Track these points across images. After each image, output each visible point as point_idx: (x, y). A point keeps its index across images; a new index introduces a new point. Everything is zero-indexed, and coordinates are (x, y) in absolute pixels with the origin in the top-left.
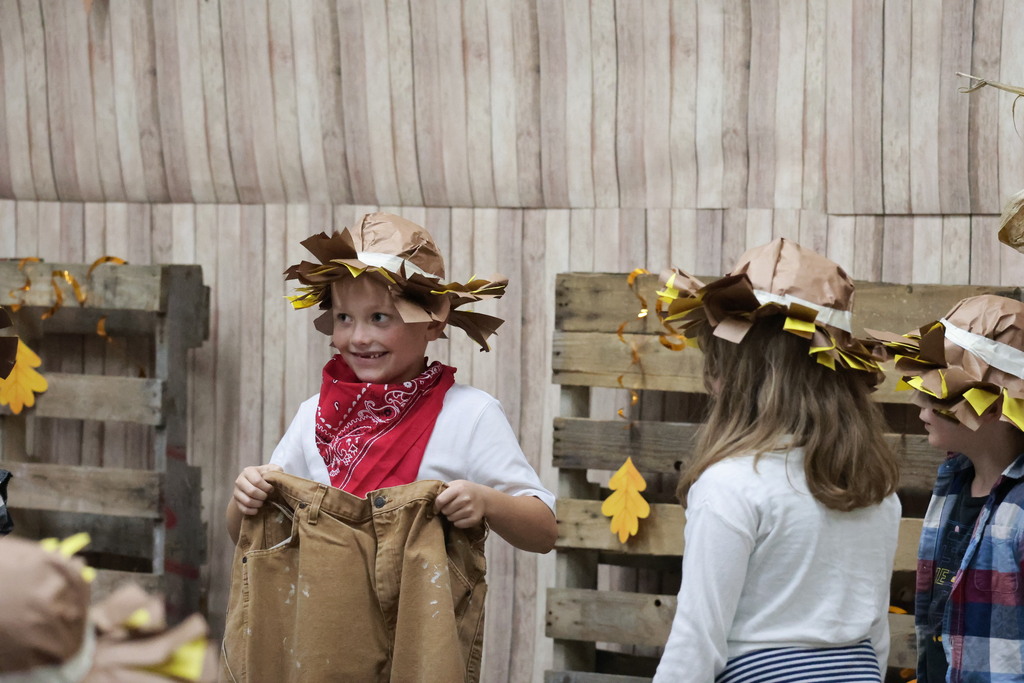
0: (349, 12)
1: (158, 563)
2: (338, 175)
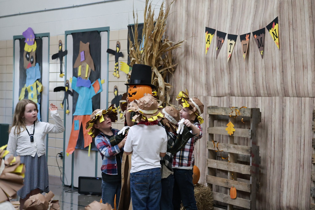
0: (285, 60)
1: (251, 164)
2: (283, 91)
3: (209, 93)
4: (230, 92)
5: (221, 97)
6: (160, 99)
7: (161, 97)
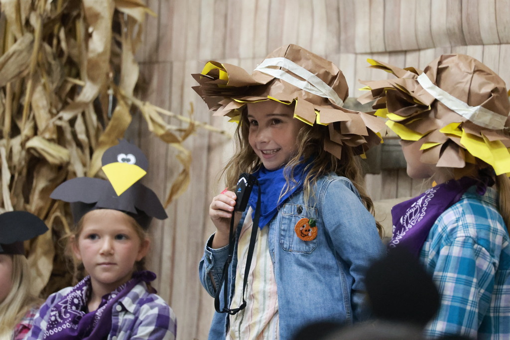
3: (343, 37)
4: (454, 21)
5: (405, 52)
6: (84, 73)
7: (90, 61)
